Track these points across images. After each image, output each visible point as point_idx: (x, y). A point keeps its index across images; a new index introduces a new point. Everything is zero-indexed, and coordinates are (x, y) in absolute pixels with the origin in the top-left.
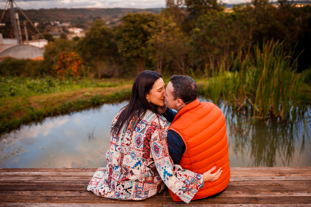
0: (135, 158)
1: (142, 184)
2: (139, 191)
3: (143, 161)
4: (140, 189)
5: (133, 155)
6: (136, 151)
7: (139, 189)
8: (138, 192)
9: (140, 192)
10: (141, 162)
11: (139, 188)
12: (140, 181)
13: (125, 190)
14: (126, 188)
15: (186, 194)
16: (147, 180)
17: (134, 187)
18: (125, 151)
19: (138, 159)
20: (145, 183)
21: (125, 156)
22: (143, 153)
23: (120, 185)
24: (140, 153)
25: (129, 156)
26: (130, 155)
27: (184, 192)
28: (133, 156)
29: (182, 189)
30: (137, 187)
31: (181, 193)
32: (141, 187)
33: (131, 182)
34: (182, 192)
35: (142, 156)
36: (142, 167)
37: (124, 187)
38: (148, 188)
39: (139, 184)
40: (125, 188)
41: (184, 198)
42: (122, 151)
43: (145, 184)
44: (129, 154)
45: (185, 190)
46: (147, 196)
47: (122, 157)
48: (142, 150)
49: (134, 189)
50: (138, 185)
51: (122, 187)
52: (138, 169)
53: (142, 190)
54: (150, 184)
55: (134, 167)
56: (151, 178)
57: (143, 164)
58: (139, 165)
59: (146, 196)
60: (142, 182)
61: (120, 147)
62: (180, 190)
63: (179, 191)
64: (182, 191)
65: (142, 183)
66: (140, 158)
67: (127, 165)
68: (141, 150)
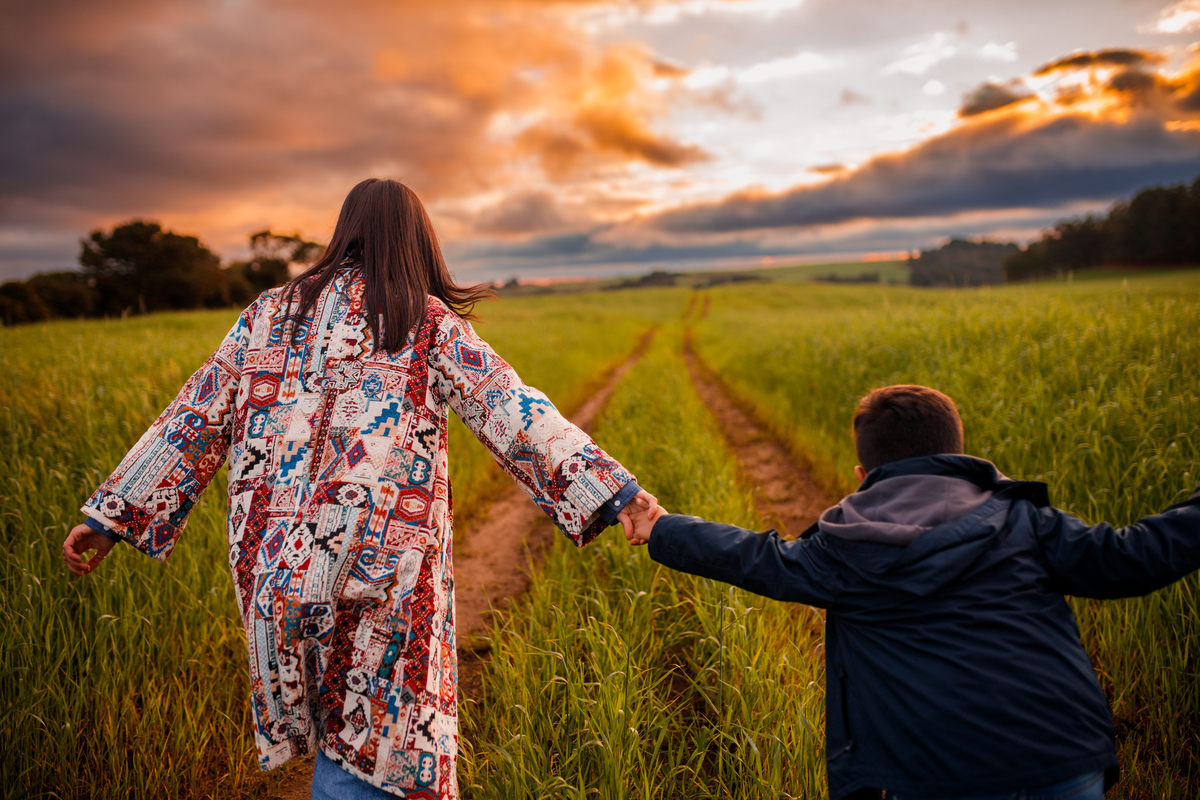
0: (379, 396)
1: (382, 520)
2: (370, 548)
3: (407, 408)
4: (375, 539)
5: (372, 386)
6: (385, 371)
7: (369, 538)
8: (365, 552)
9: (370, 553)
10: (400, 410)
11: (370, 533)
12: (380, 506)
13: (320, 546)
14: (321, 537)
15: (592, 475)
16: (402, 508)
17: (351, 529)
18: (339, 383)
19: (389, 397)
20: (395, 519)
21: (340, 397)
22: (410, 378)
23: (303, 526)
24: (400, 378)
25: (357, 394)
26: (361, 387)
27: (588, 467)
28: (371, 390)
29: (583, 453)
30: (365, 529)
31: (579, 468)
32: (377, 531)
33: (344, 510)
34: (581, 464)
35: (404, 388)
36: (402, 429)
37: (317, 530)
38: (403, 542)
39: (373, 520)
40: (320, 534)
41: (584, 488)
42: (329, 384)
43: (392, 522)
44: (357, 387)
45: (595, 461)
46: (392, 574)
47: (327, 404)
48: (408, 367)
49: (351, 536)
50: (368, 521)
51: (307, 531)
52: (387, 432)
53: (379, 545)
54: (412, 527)
55: (371, 428)
56: (421, 507)
57: (404, 416)
58: (391, 420)
59: (388, 572)
60: (383, 513)
61: (321, 375)
62: (577, 455)
63: (574, 458)
64: (583, 459)
65: (384, 517)
66: (398, 393)
67: (347, 425)
68: (402, 365)
